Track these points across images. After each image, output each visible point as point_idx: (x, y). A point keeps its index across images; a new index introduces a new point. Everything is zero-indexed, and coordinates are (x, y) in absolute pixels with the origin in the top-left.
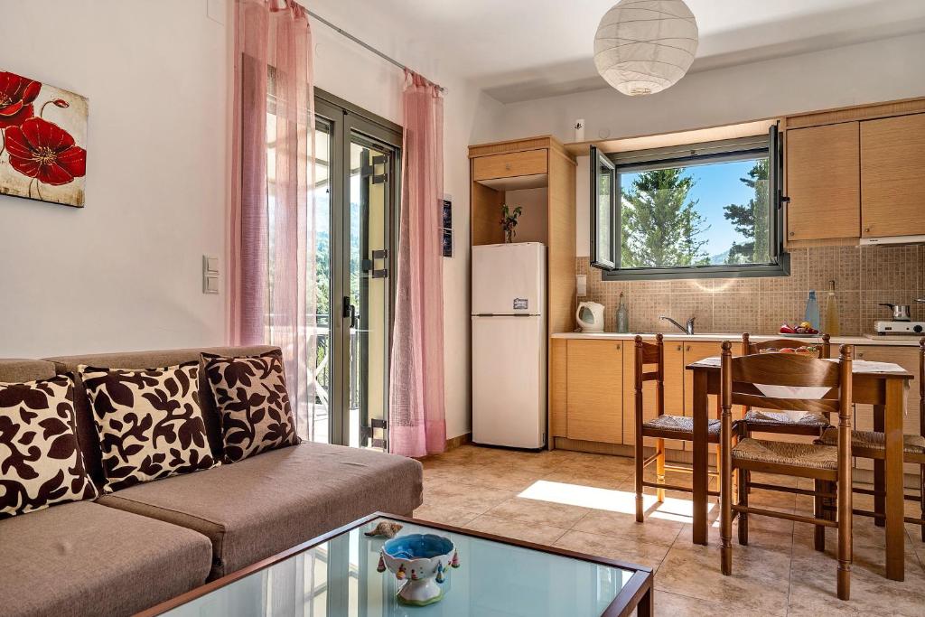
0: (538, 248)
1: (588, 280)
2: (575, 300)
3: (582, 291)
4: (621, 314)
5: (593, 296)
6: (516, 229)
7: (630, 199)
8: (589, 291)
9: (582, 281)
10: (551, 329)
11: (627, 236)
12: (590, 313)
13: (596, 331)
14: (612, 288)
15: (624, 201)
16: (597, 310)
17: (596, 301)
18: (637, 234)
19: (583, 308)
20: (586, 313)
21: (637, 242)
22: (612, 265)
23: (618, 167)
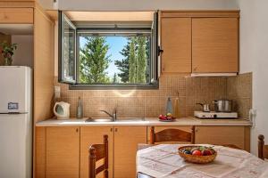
0: (27, 70)
1: (61, 90)
2: (53, 100)
3: (58, 95)
4: (79, 109)
5: (64, 98)
6: (13, 57)
7: (84, 52)
8: (61, 95)
9: (58, 89)
10: (36, 120)
11: (82, 68)
12: (62, 109)
13: (65, 120)
14: (74, 94)
15: (81, 53)
16: (66, 107)
17: (66, 101)
18: (87, 67)
19: (57, 106)
20: (59, 109)
21: (87, 71)
22: (74, 82)
23: (78, 29)
